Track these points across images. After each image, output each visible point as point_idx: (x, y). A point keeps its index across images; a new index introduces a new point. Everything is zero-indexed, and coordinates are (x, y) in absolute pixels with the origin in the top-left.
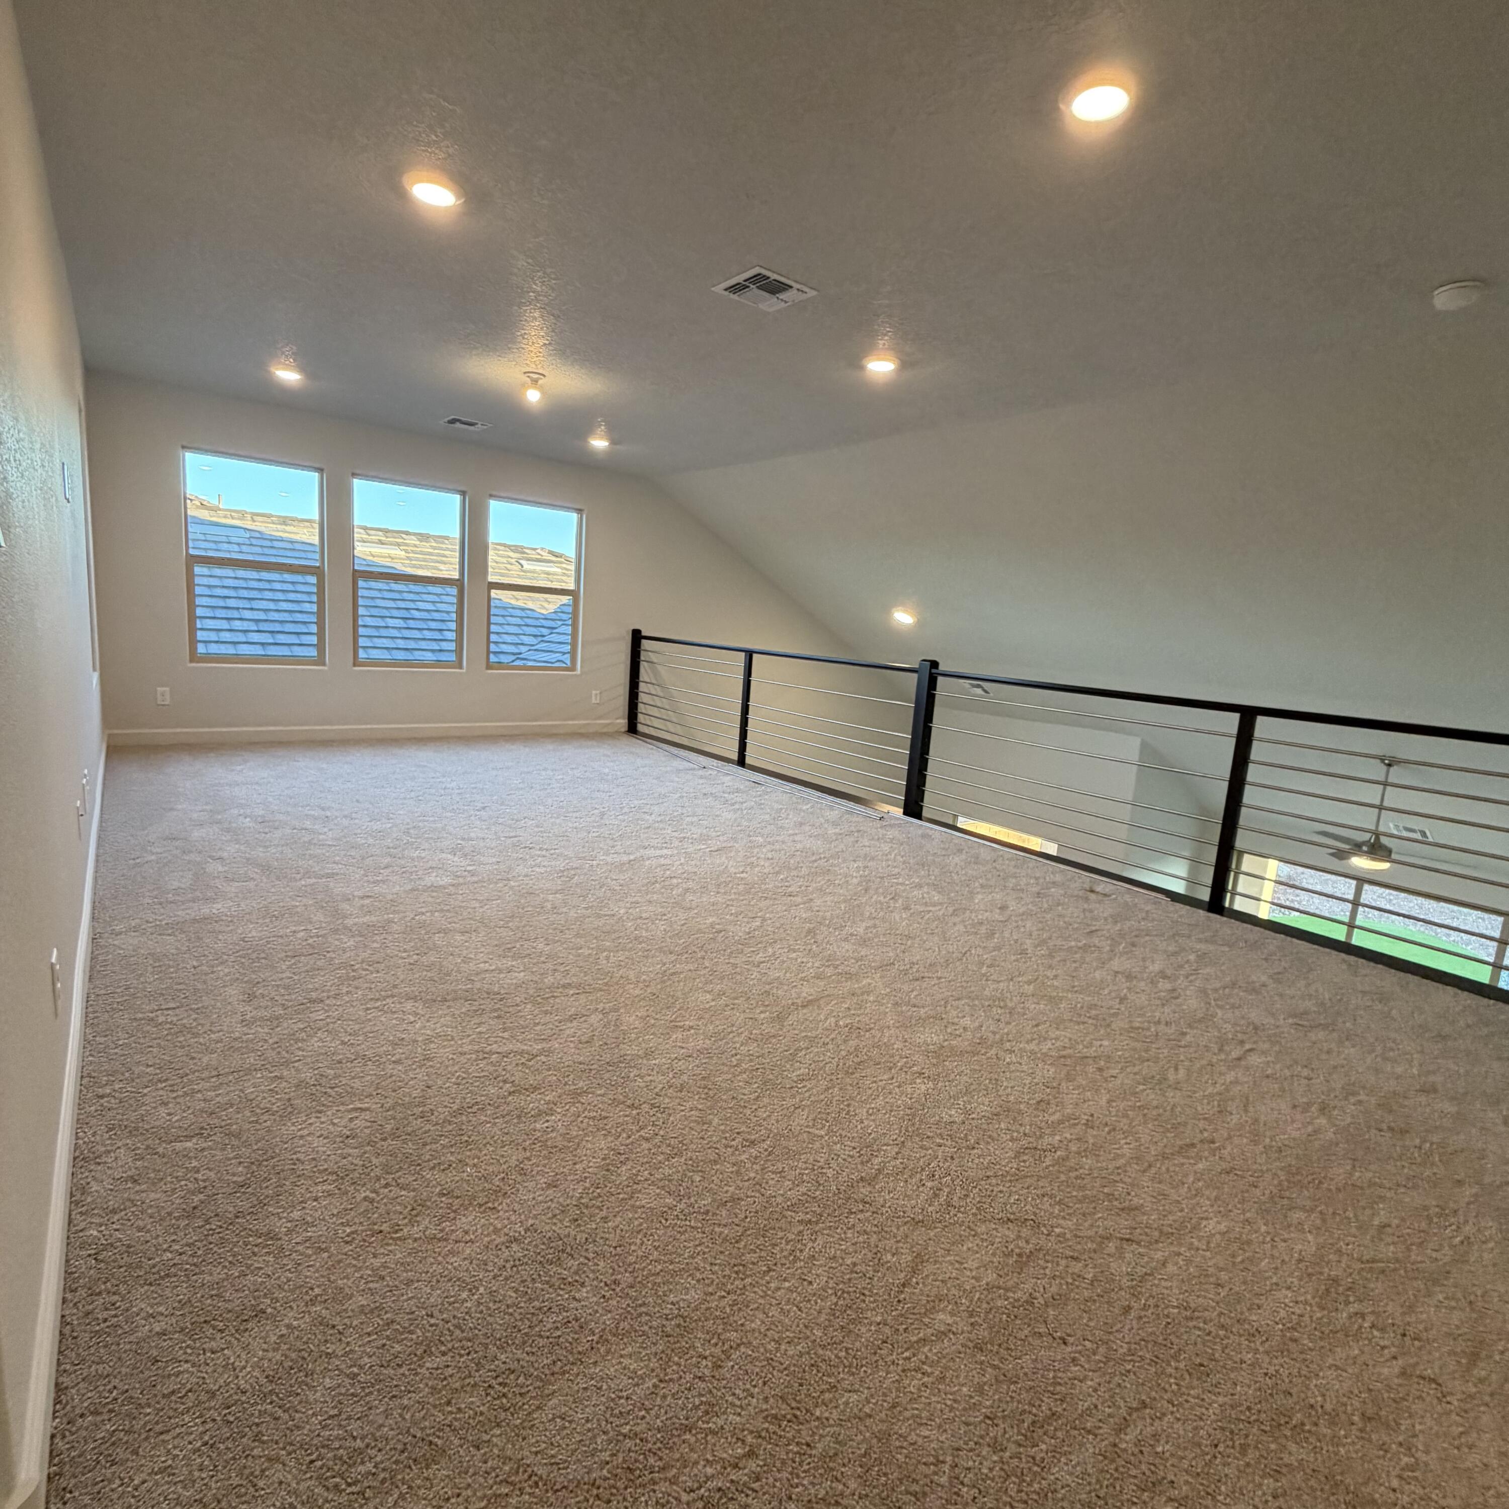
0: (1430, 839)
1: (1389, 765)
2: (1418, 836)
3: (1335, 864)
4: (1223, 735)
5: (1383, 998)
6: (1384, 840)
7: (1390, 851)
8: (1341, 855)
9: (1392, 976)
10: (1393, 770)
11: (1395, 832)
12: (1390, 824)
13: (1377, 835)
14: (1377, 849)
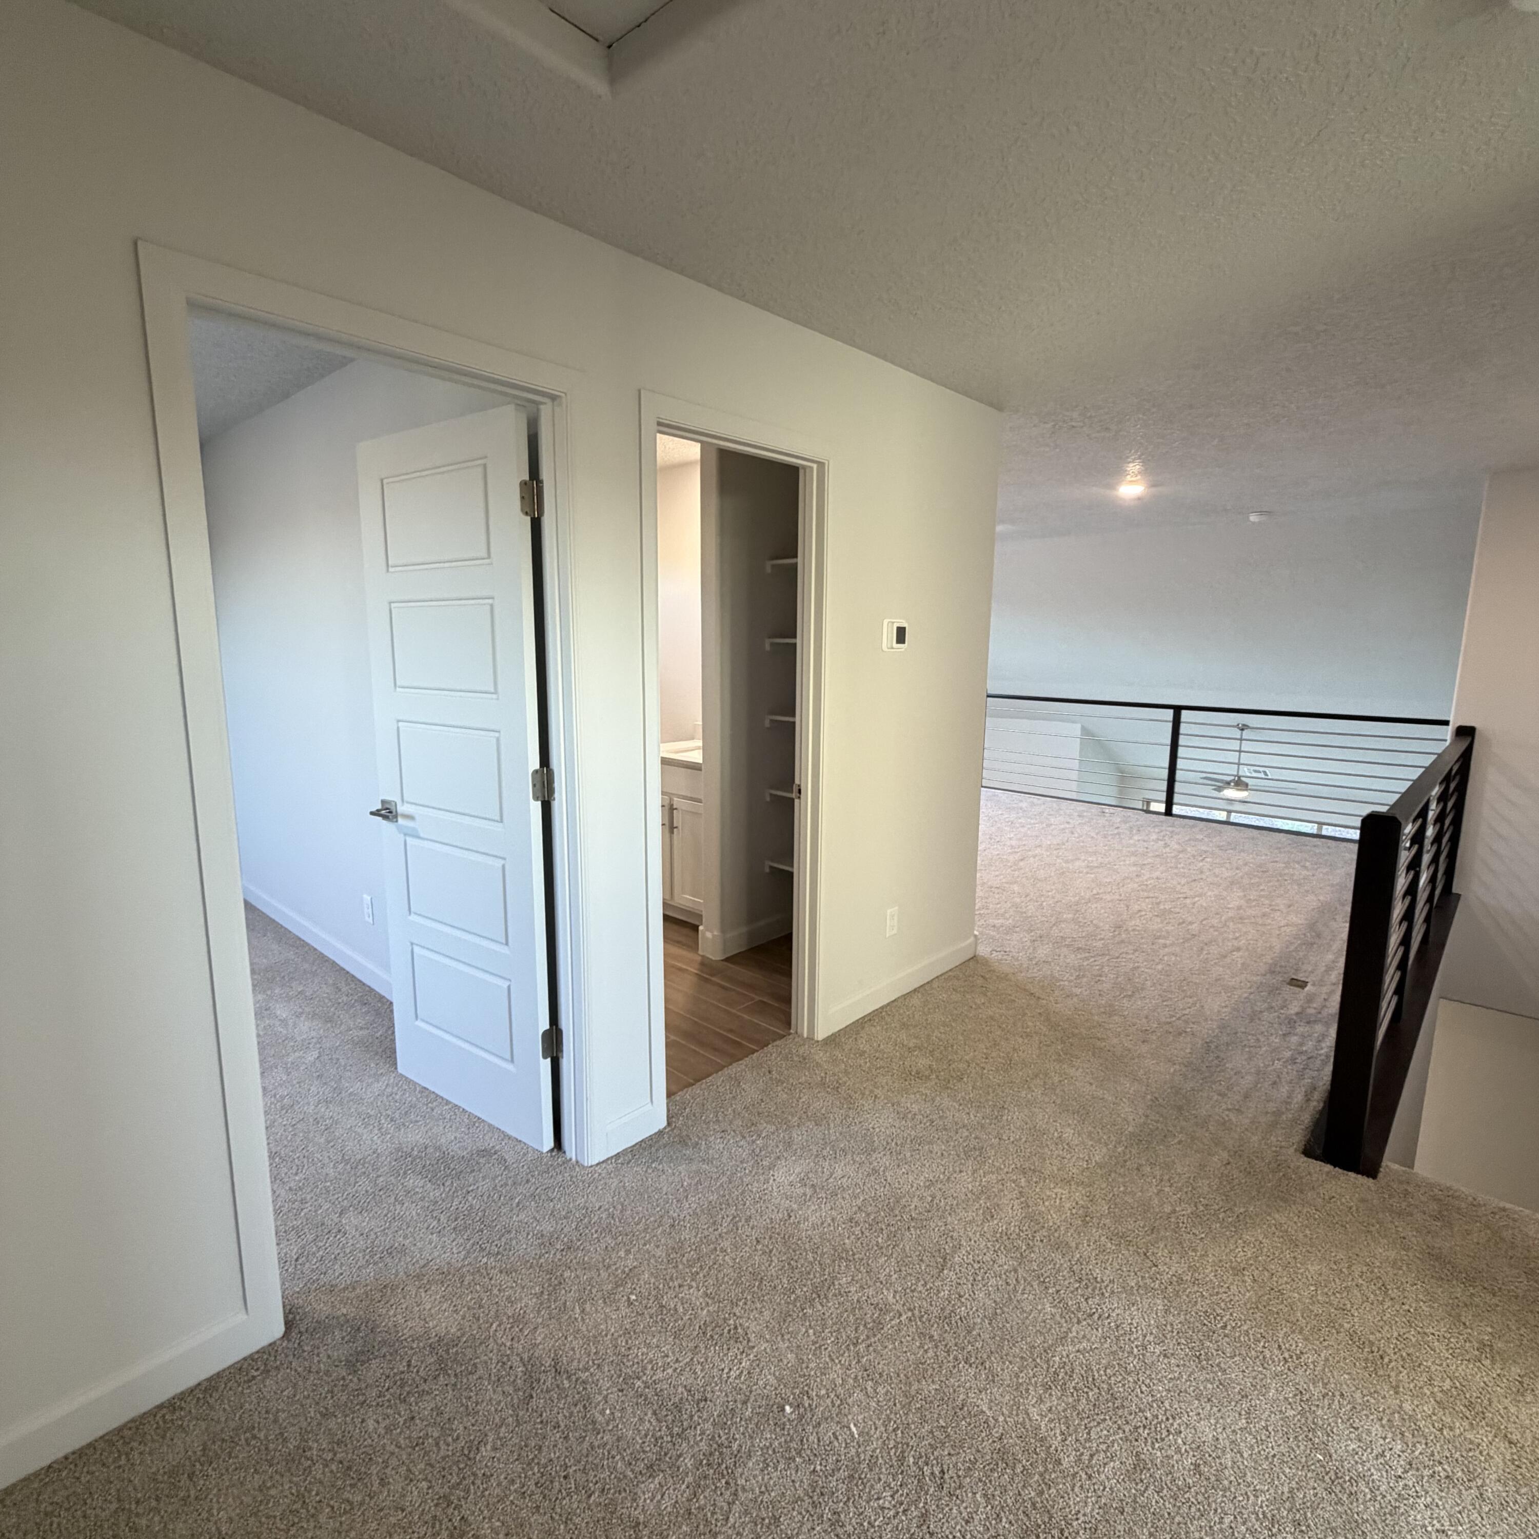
0: (1270, 777)
1: (1242, 730)
2: (1262, 775)
3: (1216, 794)
4: (1166, 721)
5: (1253, 838)
6: (1243, 779)
7: (1247, 785)
8: (1219, 789)
9: (1256, 832)
10: (1244, 732)
11: (1249, 774)
12: (1245, 771)
13: (1239, 777)
14: (1239, 783)
